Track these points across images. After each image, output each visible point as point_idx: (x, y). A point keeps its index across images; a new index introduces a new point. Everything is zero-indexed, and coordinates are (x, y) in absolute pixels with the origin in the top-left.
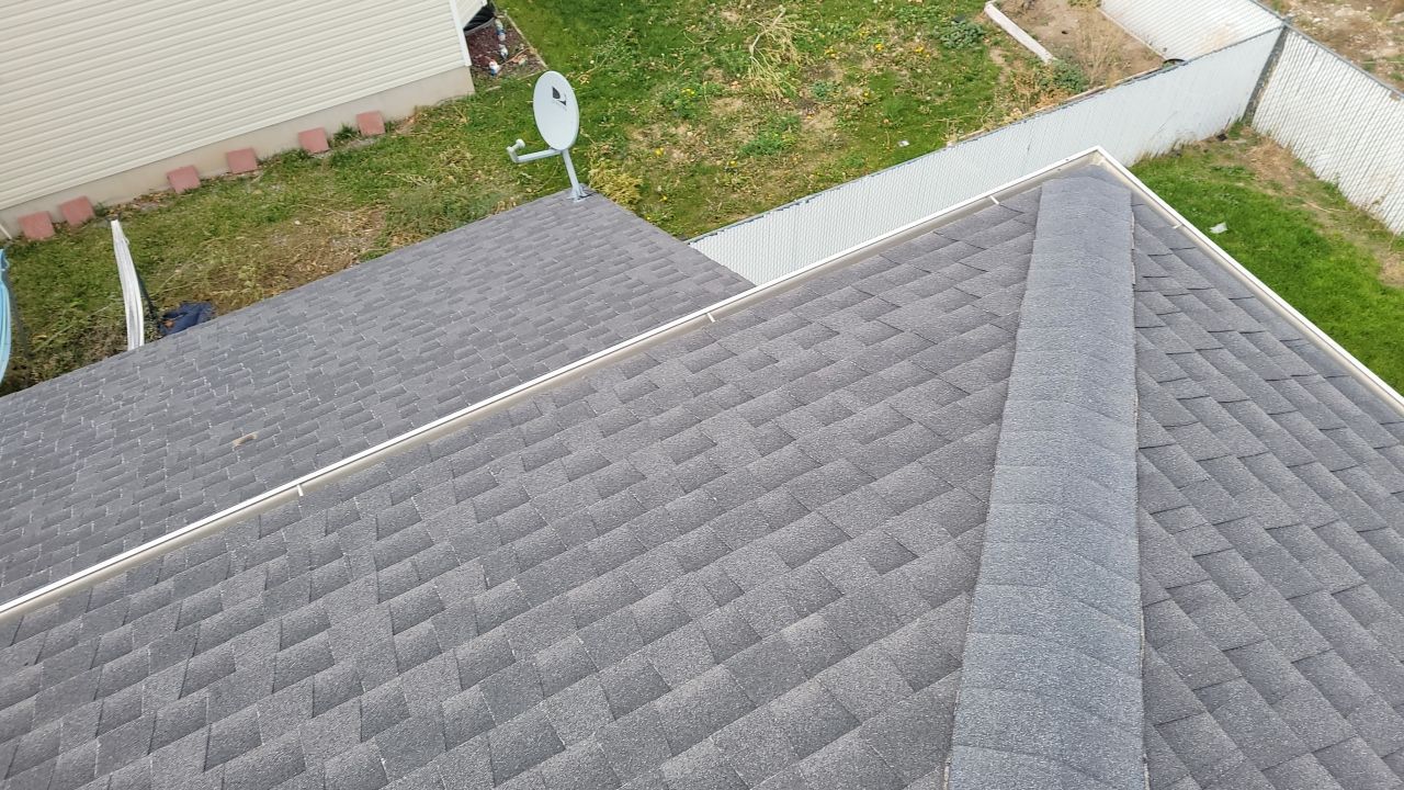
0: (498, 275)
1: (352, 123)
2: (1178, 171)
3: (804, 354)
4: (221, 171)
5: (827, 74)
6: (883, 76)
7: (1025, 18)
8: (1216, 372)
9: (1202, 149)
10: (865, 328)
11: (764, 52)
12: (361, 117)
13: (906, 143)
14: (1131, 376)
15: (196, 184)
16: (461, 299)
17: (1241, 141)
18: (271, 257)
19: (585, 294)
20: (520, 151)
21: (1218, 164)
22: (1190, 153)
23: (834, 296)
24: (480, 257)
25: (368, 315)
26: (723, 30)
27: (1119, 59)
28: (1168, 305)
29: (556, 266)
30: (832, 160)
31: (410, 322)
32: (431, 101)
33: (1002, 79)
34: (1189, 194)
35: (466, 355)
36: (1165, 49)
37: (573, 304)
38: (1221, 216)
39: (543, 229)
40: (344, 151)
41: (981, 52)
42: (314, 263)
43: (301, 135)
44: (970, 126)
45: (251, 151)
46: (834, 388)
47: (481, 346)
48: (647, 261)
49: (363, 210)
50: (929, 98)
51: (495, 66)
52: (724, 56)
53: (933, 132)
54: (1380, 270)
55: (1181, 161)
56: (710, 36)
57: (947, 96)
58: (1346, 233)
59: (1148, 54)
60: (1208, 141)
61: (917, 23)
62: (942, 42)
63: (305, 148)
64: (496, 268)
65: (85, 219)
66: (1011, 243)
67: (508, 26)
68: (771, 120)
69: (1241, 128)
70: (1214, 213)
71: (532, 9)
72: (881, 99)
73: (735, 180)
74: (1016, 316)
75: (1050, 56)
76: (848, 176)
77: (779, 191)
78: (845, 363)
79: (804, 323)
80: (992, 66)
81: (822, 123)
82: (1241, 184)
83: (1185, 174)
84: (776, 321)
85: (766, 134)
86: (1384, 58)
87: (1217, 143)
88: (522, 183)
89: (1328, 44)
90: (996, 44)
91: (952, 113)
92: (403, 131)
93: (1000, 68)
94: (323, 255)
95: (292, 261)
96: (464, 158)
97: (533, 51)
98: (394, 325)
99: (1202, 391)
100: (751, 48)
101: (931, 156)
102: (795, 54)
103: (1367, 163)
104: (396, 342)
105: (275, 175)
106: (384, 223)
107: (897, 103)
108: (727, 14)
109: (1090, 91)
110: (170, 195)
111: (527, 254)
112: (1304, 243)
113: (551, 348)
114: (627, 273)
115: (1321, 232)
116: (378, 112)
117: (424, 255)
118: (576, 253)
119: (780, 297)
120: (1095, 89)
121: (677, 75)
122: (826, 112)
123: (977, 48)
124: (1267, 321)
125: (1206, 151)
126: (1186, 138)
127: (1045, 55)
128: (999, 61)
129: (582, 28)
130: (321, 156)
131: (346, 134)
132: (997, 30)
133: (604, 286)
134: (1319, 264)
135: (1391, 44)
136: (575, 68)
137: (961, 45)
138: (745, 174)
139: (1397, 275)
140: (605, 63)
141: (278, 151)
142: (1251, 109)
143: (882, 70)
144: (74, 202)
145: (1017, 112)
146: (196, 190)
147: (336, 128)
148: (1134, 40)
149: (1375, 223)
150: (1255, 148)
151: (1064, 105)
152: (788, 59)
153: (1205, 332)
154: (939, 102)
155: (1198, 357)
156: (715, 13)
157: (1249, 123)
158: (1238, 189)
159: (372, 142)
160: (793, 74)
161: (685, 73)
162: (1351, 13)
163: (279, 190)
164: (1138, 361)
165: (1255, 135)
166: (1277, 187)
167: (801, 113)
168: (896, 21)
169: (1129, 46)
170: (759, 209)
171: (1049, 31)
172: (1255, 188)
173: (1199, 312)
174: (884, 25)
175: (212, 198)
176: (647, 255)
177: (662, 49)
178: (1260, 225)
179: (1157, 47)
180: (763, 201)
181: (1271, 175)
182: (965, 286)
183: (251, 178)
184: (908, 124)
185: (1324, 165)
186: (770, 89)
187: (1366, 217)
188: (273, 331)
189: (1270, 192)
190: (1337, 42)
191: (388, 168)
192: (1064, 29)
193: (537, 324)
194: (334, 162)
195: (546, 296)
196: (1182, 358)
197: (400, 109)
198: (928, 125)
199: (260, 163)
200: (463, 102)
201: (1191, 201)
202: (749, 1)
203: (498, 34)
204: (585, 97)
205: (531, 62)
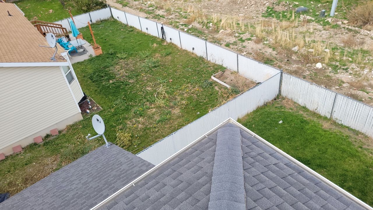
0: (85, 174)
1: (49, 133)
2: (267, 109)
3: (157, 194)
4: (11, 153)
5: (176, 99)
6: (190, 97)
7: (221, 78)
8: (268, 179)
9: (271, 103)
10: (173, 182)
11: (159, 96)
12: (51, 131)
13: (199, 113)
14: (243, 187)
15: (4, 158)
16: (74, 183)
17: (280, 99)
18: (27, 175)
19: (108, 176)
20: (89, 137)
21: (276, 106)
22: (269, 104)
23: (166, 173)
24: (80, 169)
25: (47, 194)
26: (147, 92)
27: (246, 85)
28: (253, 160)
29: (101, 168)
30: (181, 120)
31: (59, 194)
32: (71, 123)
33: (219, 93)
34: (271, 114)
35: (74, 202)
36: (256, 81)
37: (105, 180)
38: (280, 119)
39: (98, 157)
40: (47, 141)
41: (213, 88)
42: (40, 175)
43: (34, 139)
44: (214, 106)
45: (20, 146)
46: (165, 204)
47: (78, 199)
48: (126, 162)
49: (53, 156)
50: (202, 101)
51: (88, 111)
52: (149, 99)
53: (205, 109)
54: (322, 126)
55: (267, 107)
56: (144, 94)
57: (207, 100)
58: (311, 118)
59: (252, 82)
60: (272, 101)
61: (196, 83)
62: (203, 87)
63: (36, 142)
64: (85, 172)
66: (210, 149)
67: (91, 100)
68: (163, 113)
69: (279, 96)
70: (278, 118)
71: (97, 95)
72: (190, 103)
73: (156, 130)
74: (212, 172)
75: (229, 86)
76: (186, 124)
77: (168, 131)
78: (168, 195)
79: (157, 183)
80: (216, 91)
81: (177, 111)
82: (283, 110)
83: (269, 109)
84: (150, 183)
85: (163, 117)
86: (307, 75)
87: (274, 101)
88: (99, 141)
89: (293, 74)
90: (216, 85)
91: (209, 104)
92: (64, 133)
93: (218, 91)
94: (42, 172)
95: (33, 175)
96: (81, 137)
97: (98, 105)
98: (54, 196)
99: (264, 186)
100: (155, 96)
101: (206, 115)
102: (167, 95)
103: (311, 100)
104: (54, 201)
105: (27, 151)
106: (60, 159)
107: (194, 103)
108: (148, 88)
109: (241, 93)
111: (93, 166)
112: (302, 122)
113: (98, 195)
114: (120, 167)
115: (305, 119)
116: (56, 129)
117: (64, 171)
118: (107, 163)
119: (152, 175)
120: (242, 92)
121: (137, 105)
122: (177, 108)
123: (211, 87)
124: (280, 159)
125: (272, 103)
126: (267, 101)
127: (228, 86)
128: (218, 89)
129: (111, 98)
130: (40, 144)
131: (48, 136)
132: (215, 82)
133: (114, 173)
134: (307, 127)
135: (308, 71)
136: (110, 108)
137: (207, 87)
138: (159, 128)
139: (327, 126)
140: (118, 105)
141: (28, 144)
142: (280, 91)
143: (189, 96)
145: (224, 101)
146: (4, 160)
147: (45, 135)
148: (248, 80)
149: (317, 114)
150: (284, 101)
151: (235, 98)
152: (165, 97)
153: (263, 167)
154: (205, 101)
155: (262, 175)
156: (145, 88)
157: (281, 95)
158: (283, 111)
159: (55, 137)
160: (167, 100)
161: (139, 105)
162: (297, 66)
163: (29, 155)
164: (245, 180)
165: (283, 98)
166: (292, 109)
167: (171, 110)
168: (190, 84)
169: (248, 81)
170: (164, 137)
171: (228, 80)
172: (286, 110)
173: (261, 160)
174: (188, 85)
175: (9, 161)
176: (126, 161)
177: (132, 100)
178: (290, 119)
179: (254, 80)
180: (165, 134)
181: (289, 107)
182: (199, 164)
183: (20, 153)
184: (198, 108)
185: (301, 102)
186: (162, 105)
187: (315, 113)
188: (19, 203)
189: (290, 111)
190: (296, 73)
191: (60, 143)
192: (231, 79)
193: (95, 188)
194: (44, 145)
195: (98, 178)
196: (257, 177)
197: (62, 127)
198: (203, 107)
199: (23, 149)
200: (80, 122)
201: (272, 116)
202: (153, 84)
203: (88, 103)
204: (113, 115)
205: (98, 108)
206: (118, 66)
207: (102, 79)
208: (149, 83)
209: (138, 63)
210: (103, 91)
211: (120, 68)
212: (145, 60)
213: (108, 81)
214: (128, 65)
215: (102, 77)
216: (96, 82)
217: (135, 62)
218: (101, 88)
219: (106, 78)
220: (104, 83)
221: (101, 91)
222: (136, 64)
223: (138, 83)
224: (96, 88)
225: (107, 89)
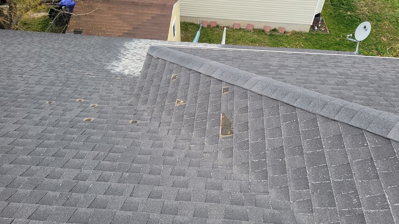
1: (277, 28)
4: (245, 28)
11: (391, 51)
12: (280, 27)
15: (239, 28)
20: (350, 37)
26: (381, 42)
32: (297, 30)
40: (273, 34)
43: (265, 27)
45: (253, 25)
51: (316, 28)
52: (379, 48)
56: (377, 42)
63: (265, 30)
65: (214, 26)
67: (322, 20)
71: (330, 18)
92: (288, 35)
96: (301, 46)
97: (327, 28)
100: (388, 49)
105: (256, 33)
108: (384, 38)
110: (232, 29)
116: (285, 28)
121: (364, 48)
130: (267, 33)
131: (275, 30)
136: (336, 36)
140: (345, 38)
141: (258, 28)
144: (214, 22)
147: (273, 28)
156: (380, 37)
159: (280, 34)
161: (366, 48)
163: (255, 36)
175: (241, 32)
183: (250, 32)
191: (282, 41)
194: (270, 35)
197: (289, 29)
199: (253, 29)
202: (391, 37)
203: (319, 21)
204: (336, 44)
205: (325, 30)
206: (363, 2)
207: (342, 6)
208: (387, 34)
209: (386, 9)
210: (338, 17)
211: (365, 5)
212: (396, 9)
213: (347, 11)
214: (374, 6)
215: (343, 4)
216: (335, 6)
217: (384, 6)
218: (337, 13)
219: (346, 7)
220: (341, 11)
221: (335, 17)
222: (384, 9)
223: (376, 28)
224: (332, 12)
225: (342, 18)
